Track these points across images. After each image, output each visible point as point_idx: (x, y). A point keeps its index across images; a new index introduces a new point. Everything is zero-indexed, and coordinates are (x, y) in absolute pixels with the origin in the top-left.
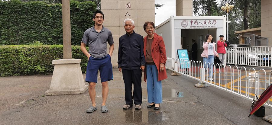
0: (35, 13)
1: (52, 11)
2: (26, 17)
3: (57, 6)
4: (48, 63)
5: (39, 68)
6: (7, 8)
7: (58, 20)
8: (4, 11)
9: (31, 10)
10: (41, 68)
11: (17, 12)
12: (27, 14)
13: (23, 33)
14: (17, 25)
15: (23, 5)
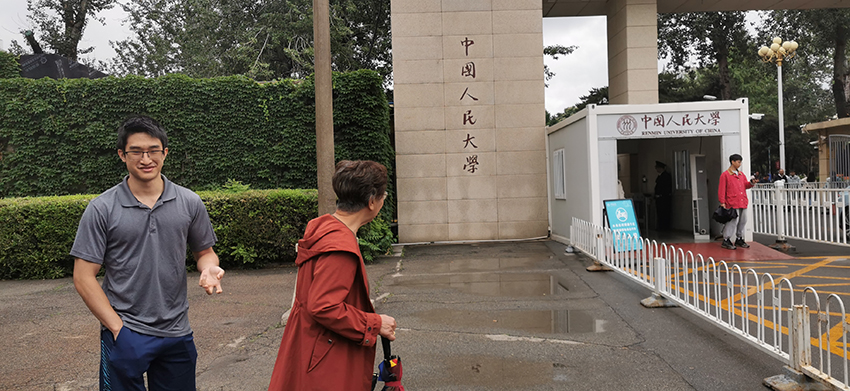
0: (226, 106)
1: (268, 100)
2: (204, 118)
3: (281, 86)
4: (263, 238)
5: (241, 251)
6: (157, 95)
7: (284, 123)
8: (149, 104)
9: (216, 100)
10: (247, 251)
11: (181, 105)
12: (206, 108)
13: (196, 158)
14: (183, 137)
15: (198, 87)
